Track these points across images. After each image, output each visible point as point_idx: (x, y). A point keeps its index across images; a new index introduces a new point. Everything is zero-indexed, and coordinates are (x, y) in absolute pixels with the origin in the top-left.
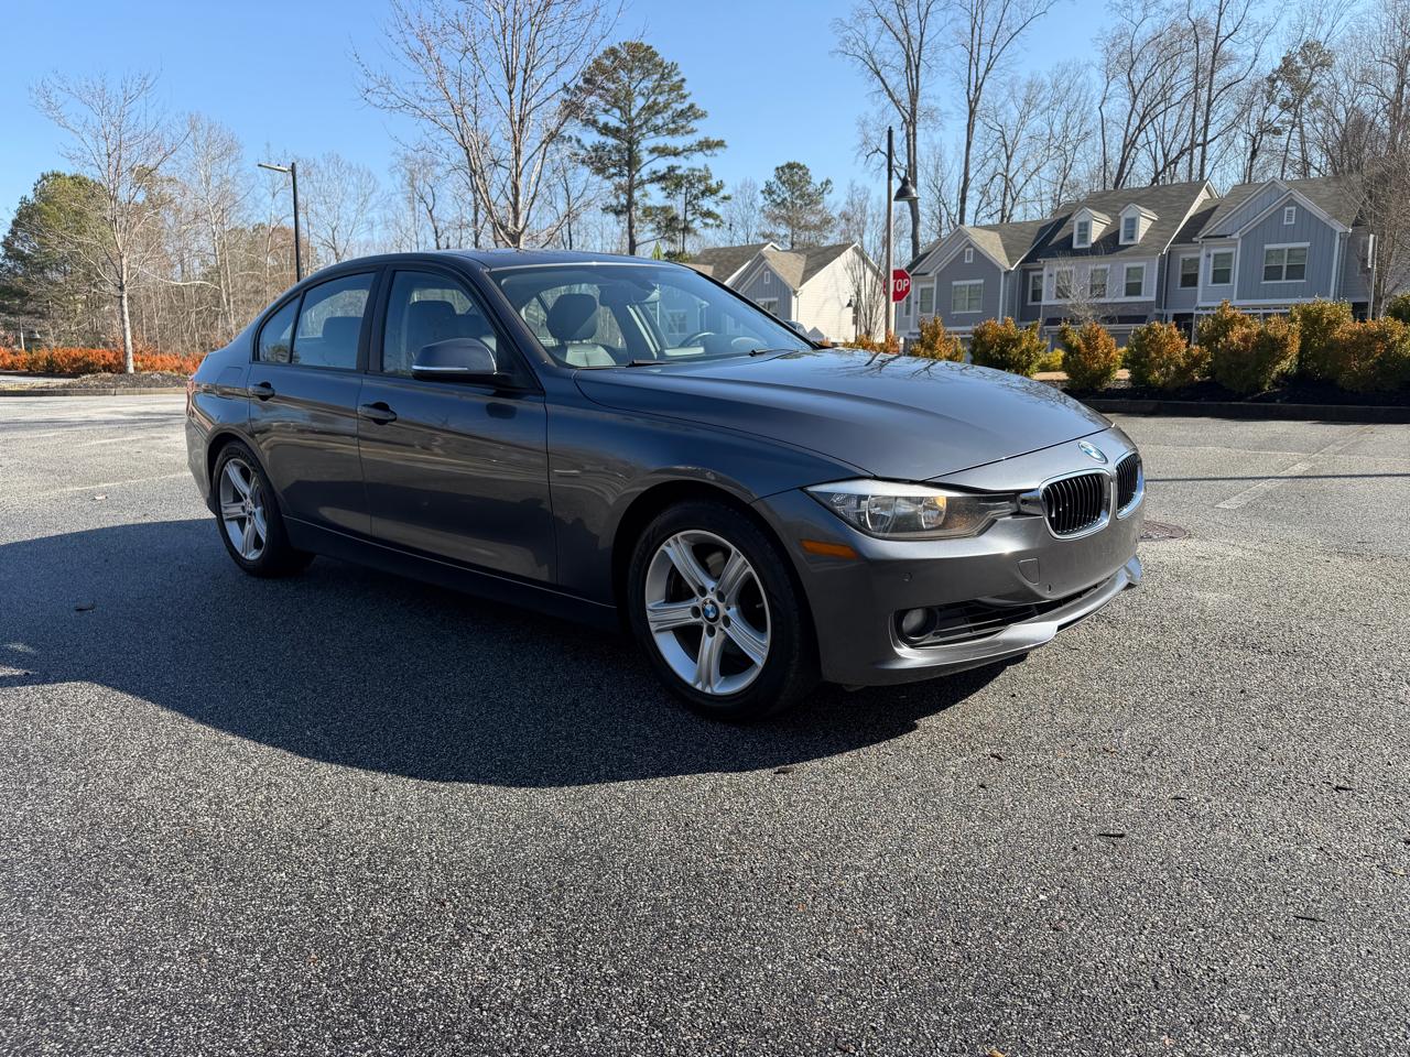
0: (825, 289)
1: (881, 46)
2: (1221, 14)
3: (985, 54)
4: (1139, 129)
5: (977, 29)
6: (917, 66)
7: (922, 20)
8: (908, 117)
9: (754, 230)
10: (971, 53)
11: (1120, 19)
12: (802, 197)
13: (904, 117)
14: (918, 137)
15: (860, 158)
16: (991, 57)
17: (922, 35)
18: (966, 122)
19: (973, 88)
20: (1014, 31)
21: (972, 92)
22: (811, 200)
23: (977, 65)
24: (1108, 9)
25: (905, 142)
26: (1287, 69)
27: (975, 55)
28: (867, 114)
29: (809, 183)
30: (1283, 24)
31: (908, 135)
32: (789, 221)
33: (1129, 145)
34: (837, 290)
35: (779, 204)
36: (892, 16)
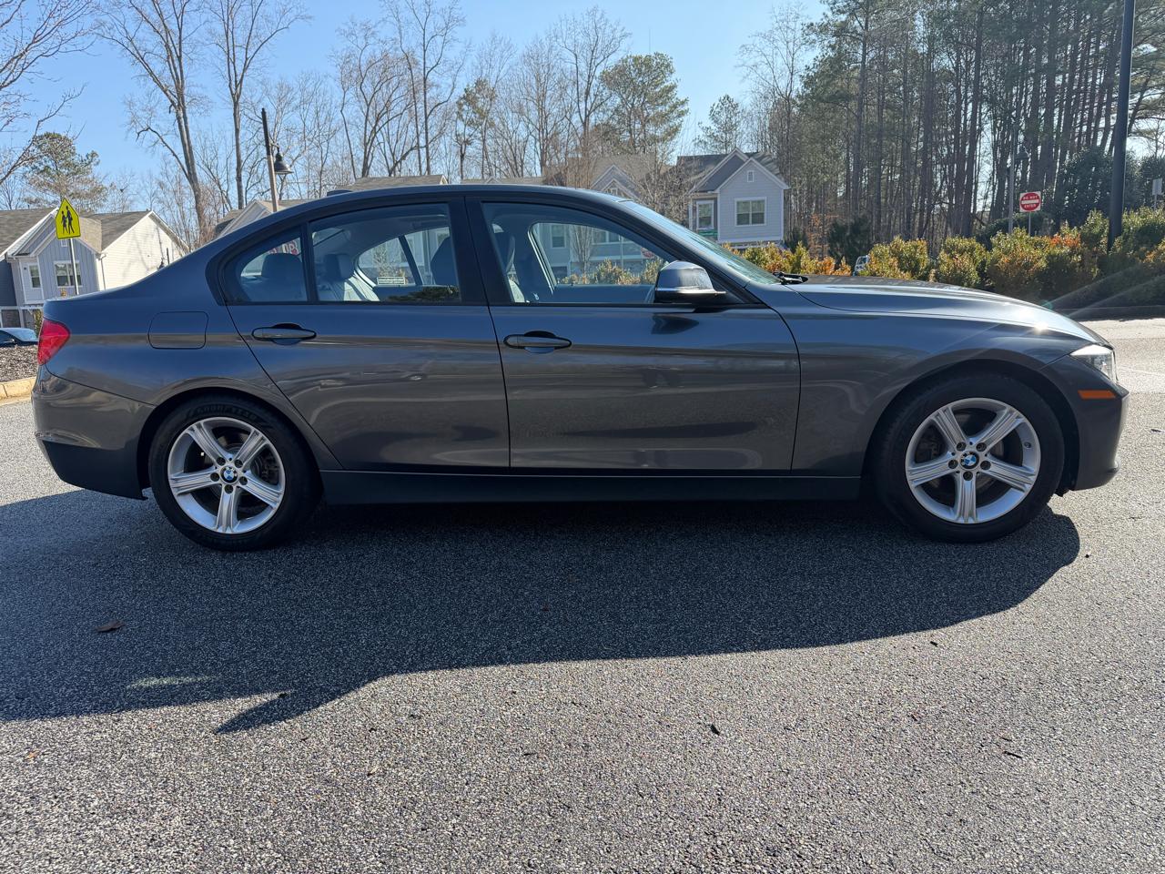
0: (129, 252)
1: (140, 34)
2: (425, 51)
3: (240, 54)
4: (374, 131)
5: (230, 33)
6: (179, 58)
7: (180, 17)
8: (175, 100)
9: (17, 195)
10: (228, 54)
11: (349, 44)
12: (68, 165)
13: (172, 101)
14: (189, 120)
15: (130, 134)
16: (247, 59)
17: (180, 30)
18: (232, 112)
19: (233, 83)
20: (263, 39)
21: (233, 87)
22: (77, 170)
23: (234, 63)
24: (338, 33)
25: (177, 123)
26: (469, 98)
27: (231, 56)
28: (132, 95)
29: (73, 154)
30: (468, 64)
31: (179, 118)
32: (57, 189)
33: (368, 144)
34: (140, 253)
35: (42, 172)
36: (148, 9)
